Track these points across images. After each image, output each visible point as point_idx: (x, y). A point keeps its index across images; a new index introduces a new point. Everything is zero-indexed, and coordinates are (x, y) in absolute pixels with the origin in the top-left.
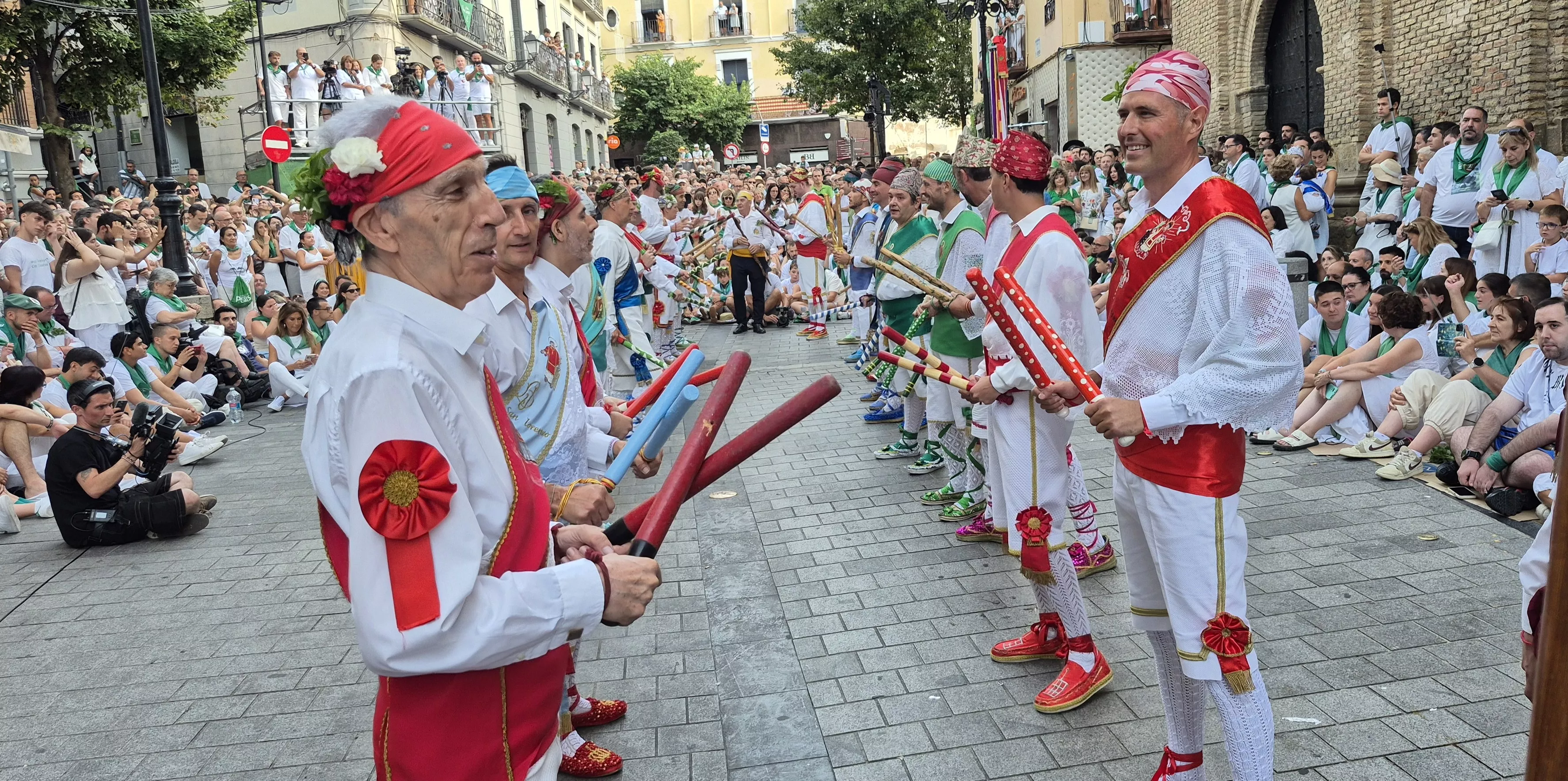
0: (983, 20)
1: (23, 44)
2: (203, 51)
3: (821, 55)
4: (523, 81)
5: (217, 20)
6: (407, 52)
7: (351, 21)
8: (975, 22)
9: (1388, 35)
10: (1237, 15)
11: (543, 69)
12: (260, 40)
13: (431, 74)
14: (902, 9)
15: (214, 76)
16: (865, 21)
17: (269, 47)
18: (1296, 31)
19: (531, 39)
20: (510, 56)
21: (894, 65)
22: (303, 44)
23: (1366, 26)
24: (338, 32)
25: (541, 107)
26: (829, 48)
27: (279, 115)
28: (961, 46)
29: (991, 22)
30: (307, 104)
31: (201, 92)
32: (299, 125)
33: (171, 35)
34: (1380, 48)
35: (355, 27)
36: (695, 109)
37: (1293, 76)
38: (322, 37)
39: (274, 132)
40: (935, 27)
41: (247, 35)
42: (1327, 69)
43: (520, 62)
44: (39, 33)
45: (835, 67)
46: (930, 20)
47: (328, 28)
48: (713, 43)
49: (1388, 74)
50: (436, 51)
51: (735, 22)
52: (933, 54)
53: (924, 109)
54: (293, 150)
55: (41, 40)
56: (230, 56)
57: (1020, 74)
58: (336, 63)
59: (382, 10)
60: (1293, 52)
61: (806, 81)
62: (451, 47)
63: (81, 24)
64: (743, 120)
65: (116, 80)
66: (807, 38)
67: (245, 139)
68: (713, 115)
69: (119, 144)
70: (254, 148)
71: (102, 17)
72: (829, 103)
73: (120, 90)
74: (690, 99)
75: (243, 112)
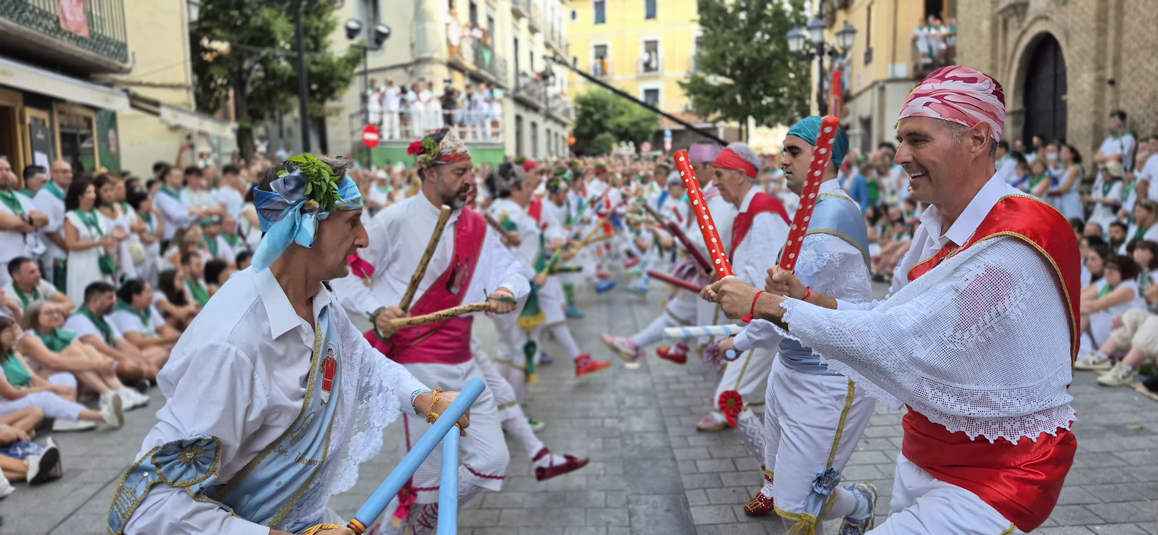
0: (821, 62)
1: (231, 72)
2: (331, 78)
3: (709, 86)
4: (519, 101)
5: (340, 60)
6: (449, 81)
7: (419, 62)
8: (815, 64)
9: (1118, 73)
10: (1004, 59)
11: (531, 93)
12: (365, 73)
13: (463, 95)
14: (766, 55)
15: (337, 94)
16: (739, 64)
17: (370, 76)
18: (1047, 71)
19: (524, 74)
20: (511, 85)
21: (757, 91)
22: (390, 75)
23: (1100, 67)
24: (410, 69)
25: (528, 117)
26: (715, 80)
27: (373, 119)
28: (804, 81)
29: (827, 63)
30: (391, 112)
31: (329, 104)
32: (386, 126)
33: (314, 69)
34: (1112, 83)
35: (420, 66)
36: (624, 120)
37: (1043, 102)
38: (400, 72)
39: (371, 129)
40: (787, 67)
41: (357, 70)
42: (1071, 97)
43: (517, 89)
44: (240, 66)
45: (719, 92)
46: (785, 62)
47: (405, 66)
48: (639, 78)
49: (1116, 101)
50: (467, 81)
51: (653, 65)
52: (784, 85)
53: (777, 121)
54: (381, 140)
55: (241, 71)
56: (346, 82)
57: (846, 98)
58: (408, 87)
59: (436, 56)
60: (1045, 85)
61: (698, 103)
62: (476, 79)
63: (264, 61)
64: (654, 128)
65: (282, 95)
66: (701, 74)
67: (353, 133)
68: (636, 124)
69: (281, 135)
70: (358, 138)
71: (276, 57)
72: (712, 117)
73: (284, 101)
74: (622, 113)
75: (352, 116)
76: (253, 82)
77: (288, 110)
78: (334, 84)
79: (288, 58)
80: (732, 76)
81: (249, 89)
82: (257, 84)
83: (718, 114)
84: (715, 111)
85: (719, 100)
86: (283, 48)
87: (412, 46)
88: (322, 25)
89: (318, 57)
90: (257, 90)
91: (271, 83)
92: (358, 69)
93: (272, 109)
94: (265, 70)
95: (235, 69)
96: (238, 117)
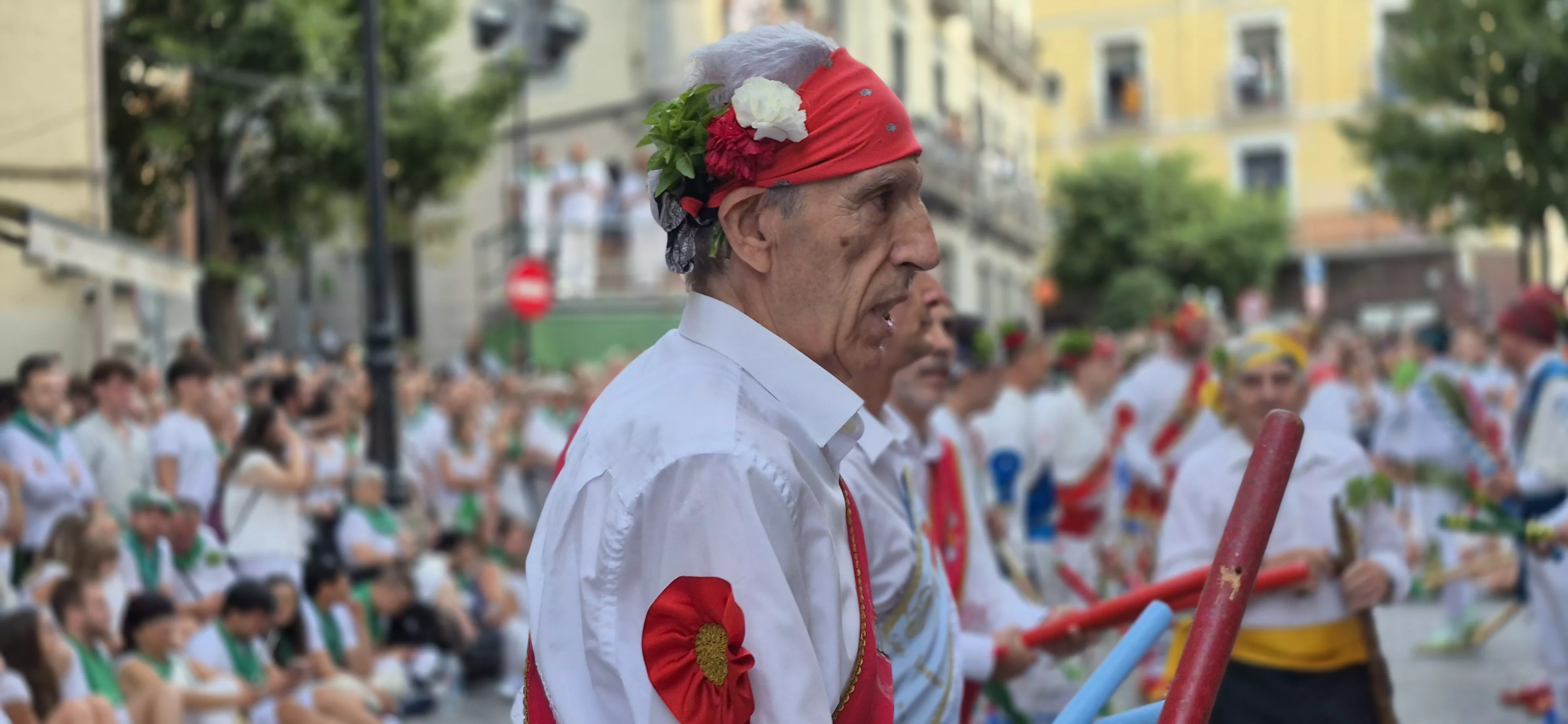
2: (436, 149)
3: (1429, 133)
5: (460, 104)
12: (519, 133)
15: (450, 185)
17: (534, 141)
24: (630, 117)
26: (1440, 119)
30: (578, 229)
31: (428, 213)
32: (565, 262)
36: (1190, 235)
38: (605, 127)
39: (529, 269)
41: (500, 125)
45: (1459, 149)
48: (1227, 124)
56: (472, 156)
61: (1399, 180)
63: (273, 112)
64: (1273, 253)
65: (311, 193)
66: (1405, 104)
67: (484, 283)
68: (1223, 245)
69: (305, 293)
70: (495, 295)
71: (300, 101)
72: (1438, 218)
73: (318, 208)
74: (1181, 217)
75: (483, 242)
76: (246, 164)
77: (326, 229)
78: (440, 162)
79: (333, 102)
80: (1495, 105)
81: (235, 182)
82: (258, 166)
83: (1459, 207)
84: (1446, 200)
85: (1459, 172)
86: (320, 78)
87: (637, 62)
88: (415, 18)
89: (405, 97)
90: (254, 182)
91: (288, 165)
92: (505, 122)
93: (288, 227)
94: (276, 132)
95: (204, 132)
96: (203, 251)
